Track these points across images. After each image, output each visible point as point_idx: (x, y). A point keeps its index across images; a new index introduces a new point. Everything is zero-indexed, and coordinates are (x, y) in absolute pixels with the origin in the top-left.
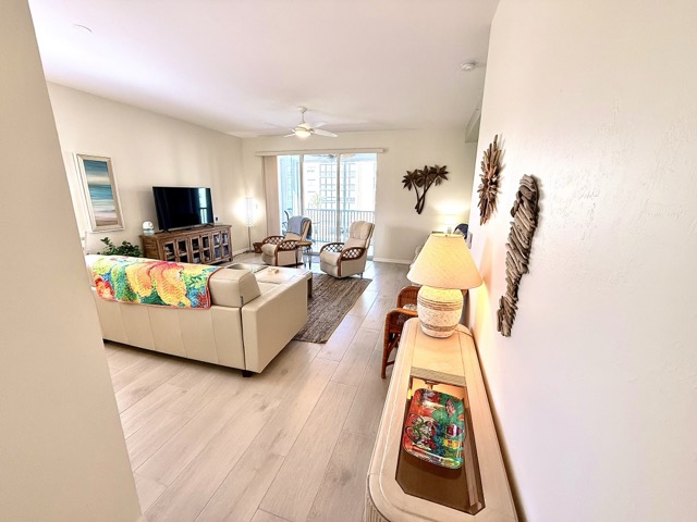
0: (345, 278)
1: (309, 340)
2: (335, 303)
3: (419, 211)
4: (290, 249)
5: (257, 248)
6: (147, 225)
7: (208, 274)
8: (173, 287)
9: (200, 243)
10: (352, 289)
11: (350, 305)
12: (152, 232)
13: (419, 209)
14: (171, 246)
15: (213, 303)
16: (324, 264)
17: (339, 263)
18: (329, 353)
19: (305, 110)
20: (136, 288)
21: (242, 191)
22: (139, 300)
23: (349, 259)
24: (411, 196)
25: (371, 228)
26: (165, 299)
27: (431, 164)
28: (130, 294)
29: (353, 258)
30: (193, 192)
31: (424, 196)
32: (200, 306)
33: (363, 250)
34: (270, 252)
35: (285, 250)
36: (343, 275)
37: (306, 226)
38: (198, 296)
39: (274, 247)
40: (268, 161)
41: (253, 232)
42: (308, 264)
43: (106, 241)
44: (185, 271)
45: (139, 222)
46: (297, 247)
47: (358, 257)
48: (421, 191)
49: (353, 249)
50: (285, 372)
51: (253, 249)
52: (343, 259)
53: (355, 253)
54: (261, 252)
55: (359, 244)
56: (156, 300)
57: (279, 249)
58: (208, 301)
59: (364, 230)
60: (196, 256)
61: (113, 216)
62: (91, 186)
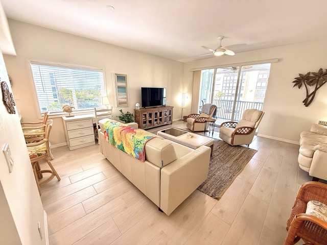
0: (236, 146)
1: (206, 192)
2: (228, 165)
3: (307, 105)
4: (202, 122)
5: (185, 119)
6: (137, 105)
7: (146, 140)
8: (129, 143)
9: (158, 114)
10: (241, 156)
11: (240, 169)
12: (139, 108)
13: (307, 103)
14: (145, 115)
15: (146, 159)
16: (222, 134)
17: (233, 136)
18: (221, 212)
20: (116, 140)
21: (181, 90)
22: (116, 146)
23: (240, 134)
25: (261, 115)
26: (126, 149)
28: (114, 143)
29: (244, 134)
30: (161, 90)
31: (314, 93)
32: (139, 159)
33: (252, 130)
34: (191, 123)
35: (199, 122)
36: (235, 144)
37: (214, 110)
38: (139, 153)
39: (193, 120)
40: (196, 74)
41: (184, 110)
42: (211, 132)
43: (121, 111)
44: (135, 136)
45: (134, 104)
46: (206, 121)
47: (248, 134)
48: (312, 89)
49: (245, 128)
50: (186, 218)
51: (183, 119)
52: (236, 133)
53: (246, 131)
54: (186, 121)
55: (250, 125)
56: (122, 149)
57: (196, 122)
58: (143, 158)
59: (255, 116)
60: (156, 120)
61: (125, 100)
62: (119, 87)
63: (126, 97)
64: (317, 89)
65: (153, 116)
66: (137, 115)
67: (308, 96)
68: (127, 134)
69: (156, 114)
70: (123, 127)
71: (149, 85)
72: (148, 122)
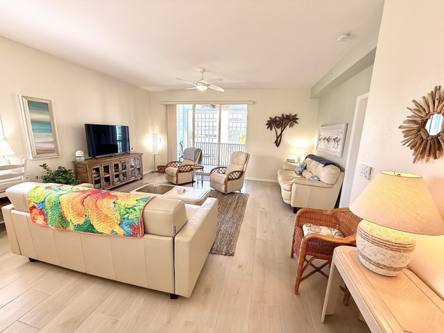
0: (229, 194)
1: (218, 252)
2: (229, 215)
3: (278, 145)
4: (187, 171)
5: (161, 170)
6: (79, 153)
7: (142, 204)
8: (107, 216)
9: (120, 166)
10: (237, 203)
11: (241, 217)
12: (83, 159)
13: (278, 143)
14: (97, 170)
15: (145, 233)
16: (213, 183)
17: (226, 183)
18: (240, 266)
19: (204, 70)
20: (70, 216)
21: (150, 129)
22: (71, 227)
23: (232, 179)
24: (272, 134)
25: (248, 157)
26: (99, 226)
27: (287, 113)
28: (63, 222)
29: (235, 179)
31: (281, 134)
32: (133, 235)
33: (242, 173)
34: (173, 173)
35: (184, 172)
36: (229, 191)
37: (199, 155)
38: (132, 226)
39: (176, 170)
40: (170, 108)
41: (157, 157)
42: (200, 182)
43: (44, 166)
44: (119, 201)
45: (72, 152)
46: (192, 169)
47: (239, 178)
48: (279, 131)
49: (235, 172)
50: (208, 290)
51: (157, 170)
52: (229, 179)
53: (237, 175)
54: (164, 172)
55: (239, 168)
56: (90, 228)
57: (179, 171)
58: (141, 230)
59: (243, 158)
60: (117, 176)
61: (52, 146)
62: (33, 122)
63: (52, 140)
64: (282, 131)
65: (112, 170)
66: (80, 170)
67: (278, 138)
68: (99, 202)
69: (116, 166)
70: (83, 192)
71: (97, 120)
72: (103, 181)
